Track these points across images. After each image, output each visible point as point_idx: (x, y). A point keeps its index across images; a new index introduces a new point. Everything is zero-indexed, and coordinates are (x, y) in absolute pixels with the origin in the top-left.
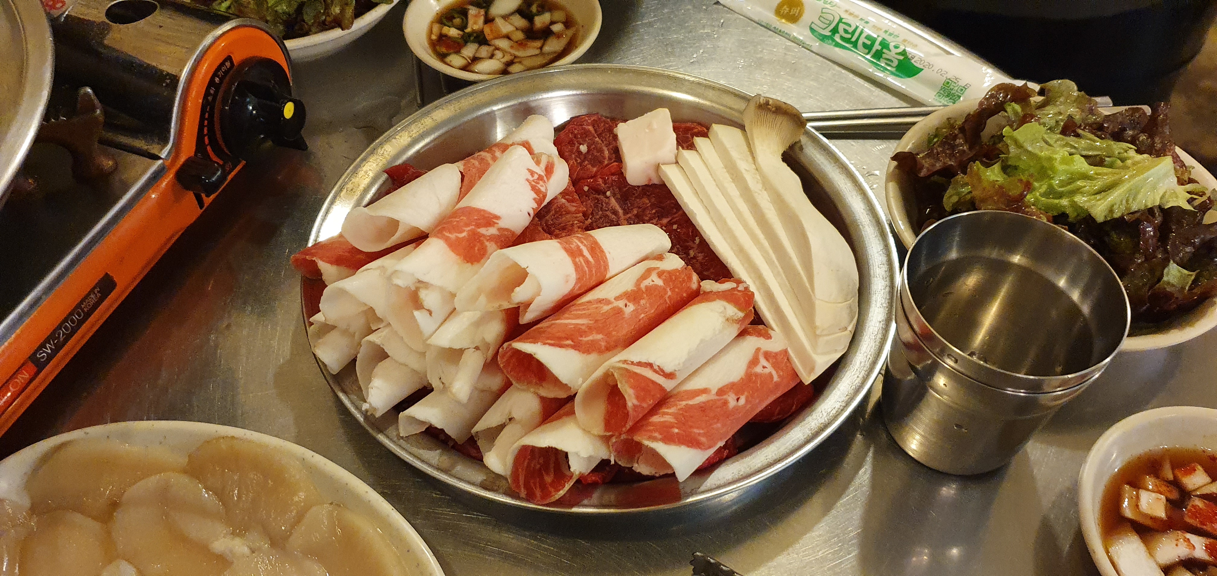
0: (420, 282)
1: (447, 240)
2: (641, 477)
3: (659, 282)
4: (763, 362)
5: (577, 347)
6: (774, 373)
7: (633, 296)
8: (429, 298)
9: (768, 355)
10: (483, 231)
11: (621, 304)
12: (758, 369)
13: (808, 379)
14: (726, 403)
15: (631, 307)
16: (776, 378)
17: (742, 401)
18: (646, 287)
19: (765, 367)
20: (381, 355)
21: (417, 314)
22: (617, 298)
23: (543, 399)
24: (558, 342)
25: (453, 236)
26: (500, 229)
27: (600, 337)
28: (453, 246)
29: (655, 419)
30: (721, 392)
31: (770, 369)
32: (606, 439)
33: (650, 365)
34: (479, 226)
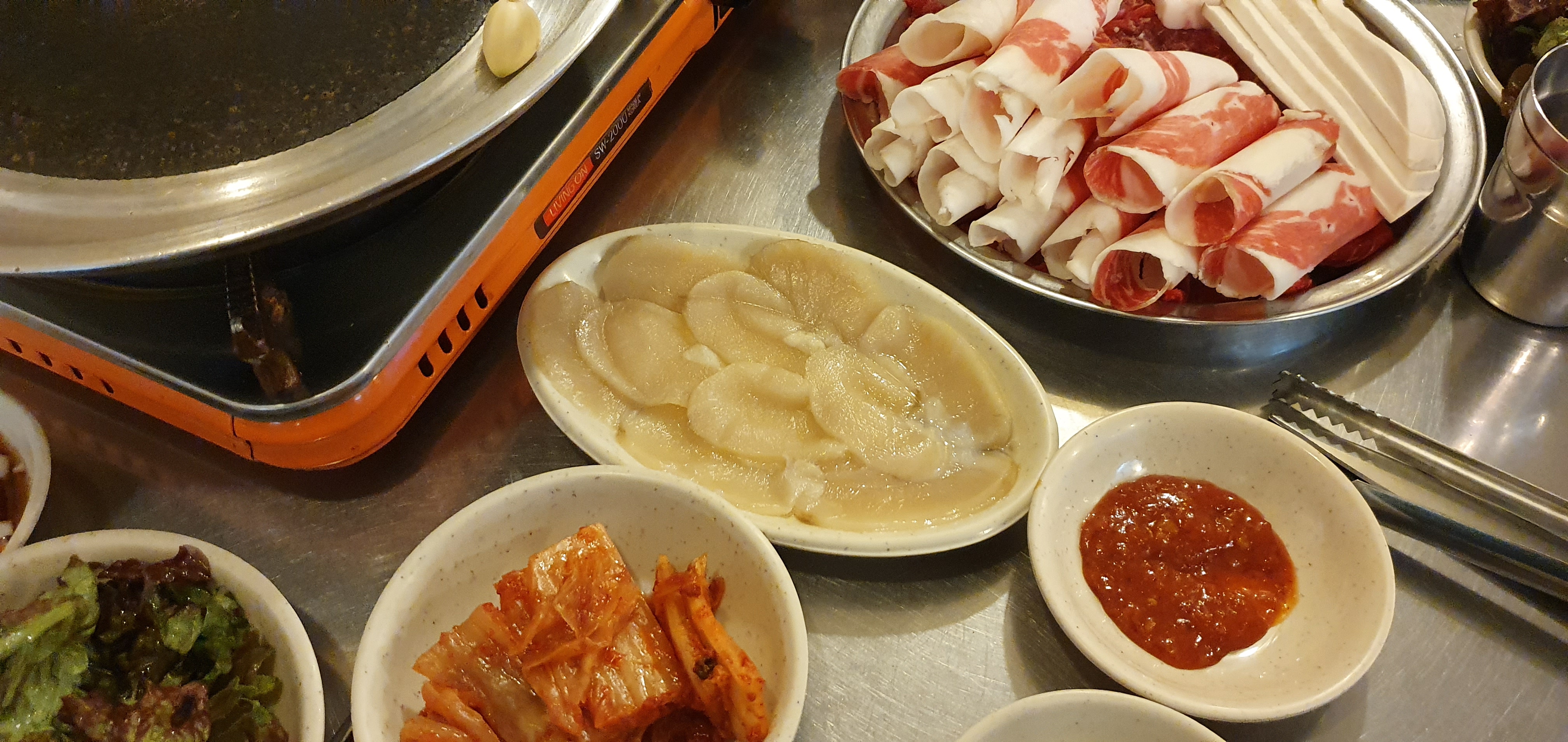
0: (1003, 86)
1: (1025, 47)
2: (1221, 298)
3: (1241, 106)
4: (1350, 195)
5: (1172, 155)
6: (1360, 206)
7: (1219, 116)
8: (1011, 103)
9: (1353, 189)
10: (1055, 43)
11: (1207, 122)
12: (1345, 201)
13: (1392, 216)
14: (1318, 227)
15: (1217, 128)
16: (1361, 213)
17: (1332, 228)
18: (1230, 109)
19: (1351, 200)
20: (950, 165)
21: (998, 118)
22: (1204, 116)
23: (1123, 215)
24: (1154, 149)
25: (1029, 45)
26: (1070, 44)
27: (1191, 150)
28: (1032, 54)
29: (1253, 232)
30: (1314, 215)
31: (1356, 203)
32: (1199, 252)
33: (1250, 177)
34: (1052, 37)
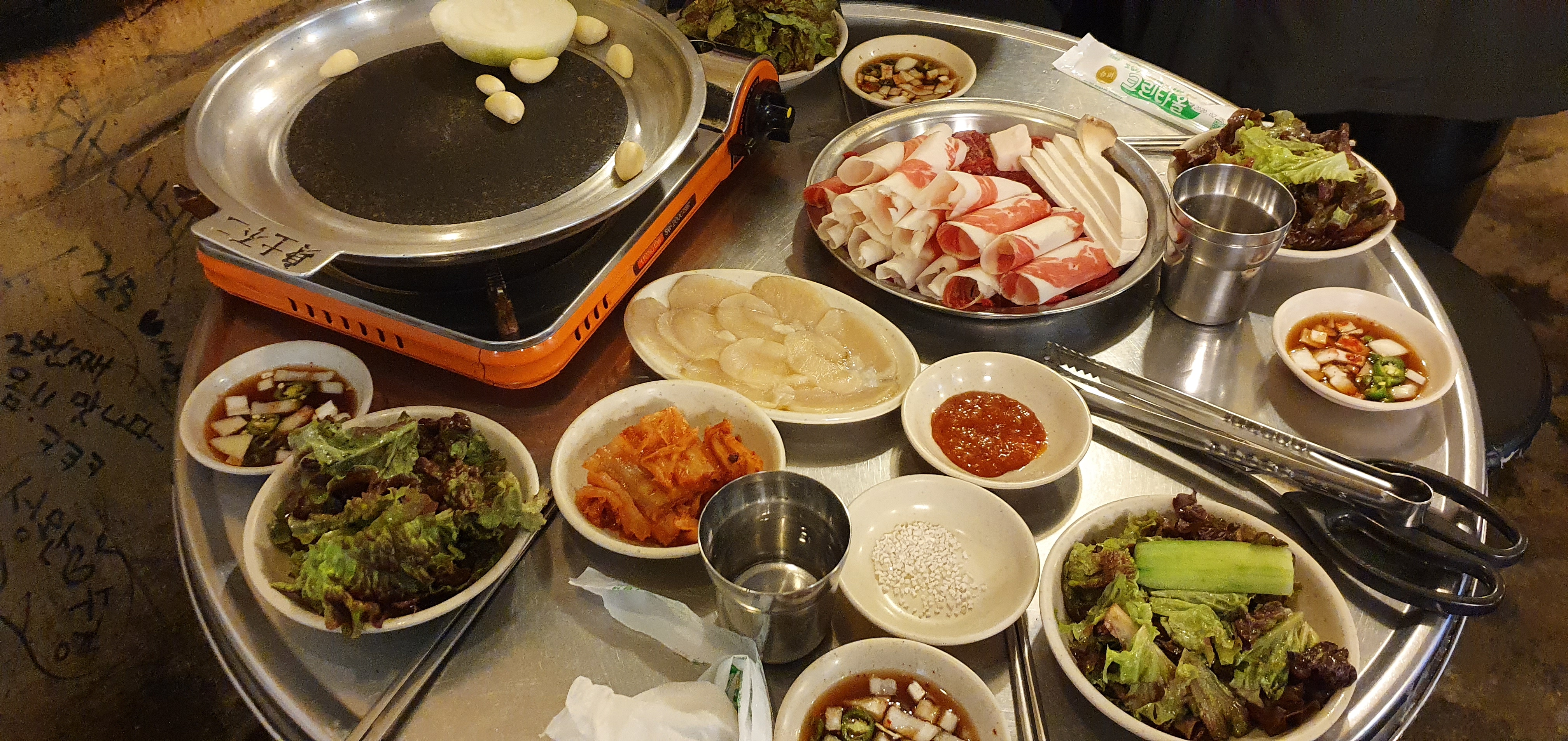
0: (893, 193)
1: (905, 173)
2: (1015, 305)
3: (1028, 205)
4: (1089, 251)
5: (983, 227)
6: (1095, 259)
7: (1014, 209)
8: (897, 201)
9: (1091, 249)
10: (923, 172)
11: (1006, 212)
12: (1086, 254)
13: (1116, 264)
14: (1067, 266)
15: (1012, 215)
16: (1096, 262)
17: (1076, 268)
18: (1021, 206)
19: (1089, 254)
20: (867, 237)
21: (890, 209)
22: (1004, 209)
23: (960, 261)
24: (973, 224)
25: (908, 172)
26: (932, 173)
27: (995, 225)
28: (909, 177)
29: (1027, 266)
30: (1064, 260)
31: (1093, 256)
32: (998, 277)
33: (1025, 238)
34: (921, 169)
